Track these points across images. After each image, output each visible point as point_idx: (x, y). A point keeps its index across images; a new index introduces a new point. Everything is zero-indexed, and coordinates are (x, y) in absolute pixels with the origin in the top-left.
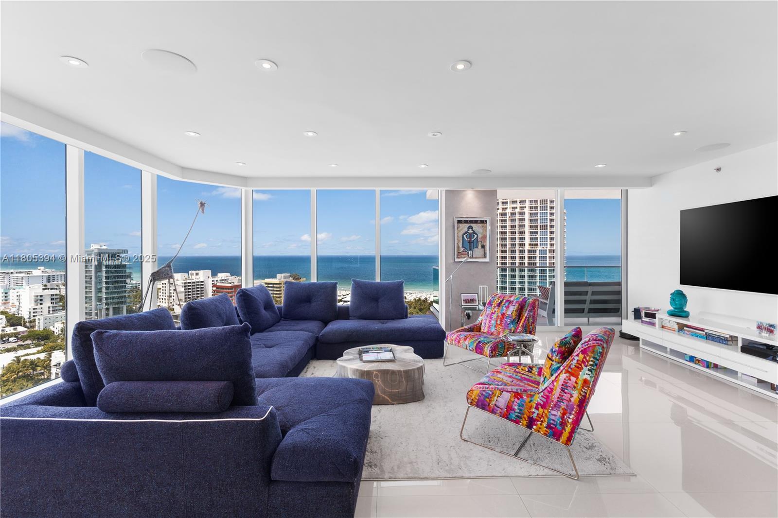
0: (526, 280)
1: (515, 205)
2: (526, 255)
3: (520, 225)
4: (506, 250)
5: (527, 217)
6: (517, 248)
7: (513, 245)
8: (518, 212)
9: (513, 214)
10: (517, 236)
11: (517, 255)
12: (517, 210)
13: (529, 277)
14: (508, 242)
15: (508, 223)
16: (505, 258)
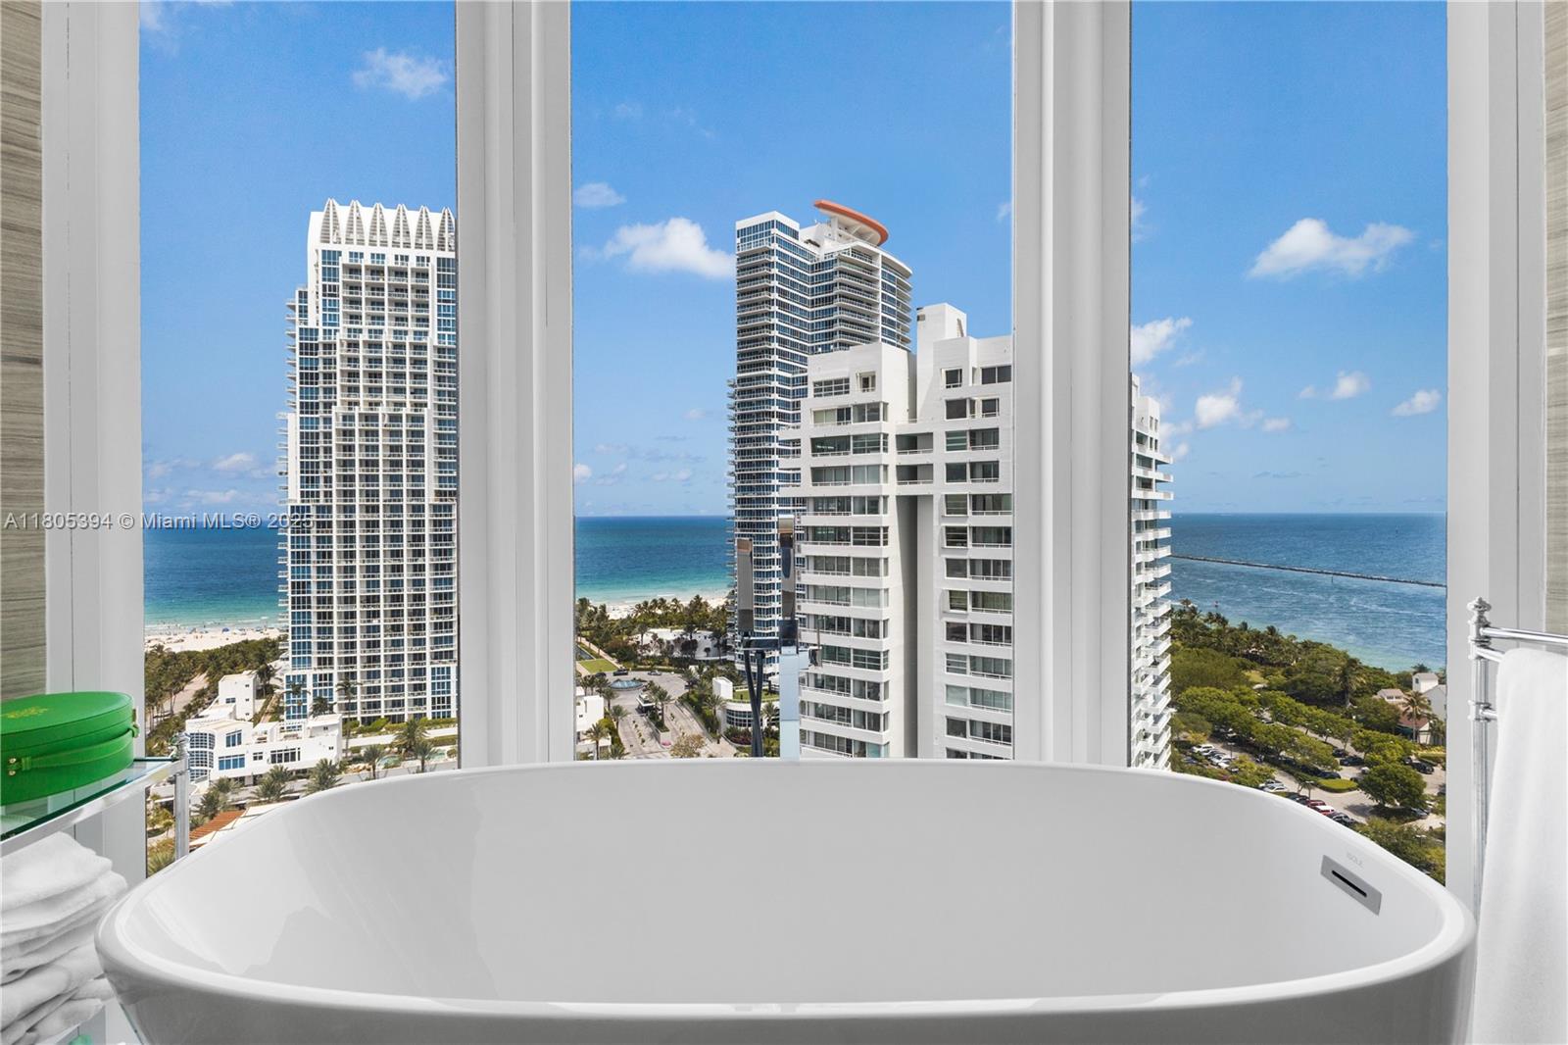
0: (428, 575)
1: (399, 398)
2: (427, 516)
3: (413, 446)
4: (378, 506)
5: (429, 427)
6: (405, 501)
7: (396, 494)
8: (407, 415)
9: (395, 418)
10: (405, 472)
11: (405, 516)
12: (406, 411)
13: (436, 567)
14: (382, 486)
15: (382, 441)
16: (376, 524)
